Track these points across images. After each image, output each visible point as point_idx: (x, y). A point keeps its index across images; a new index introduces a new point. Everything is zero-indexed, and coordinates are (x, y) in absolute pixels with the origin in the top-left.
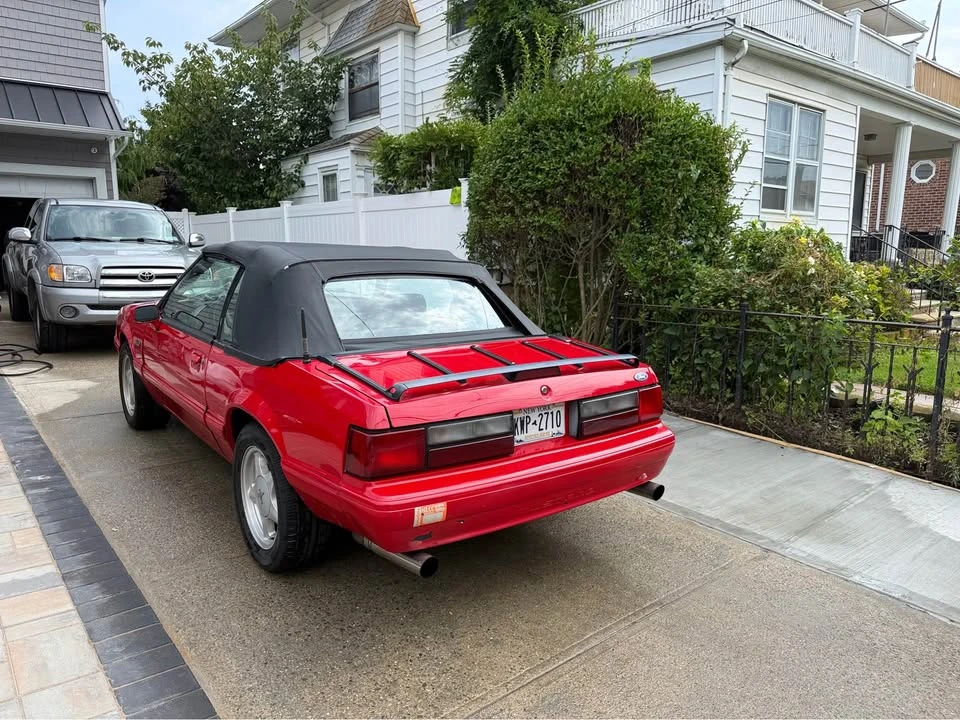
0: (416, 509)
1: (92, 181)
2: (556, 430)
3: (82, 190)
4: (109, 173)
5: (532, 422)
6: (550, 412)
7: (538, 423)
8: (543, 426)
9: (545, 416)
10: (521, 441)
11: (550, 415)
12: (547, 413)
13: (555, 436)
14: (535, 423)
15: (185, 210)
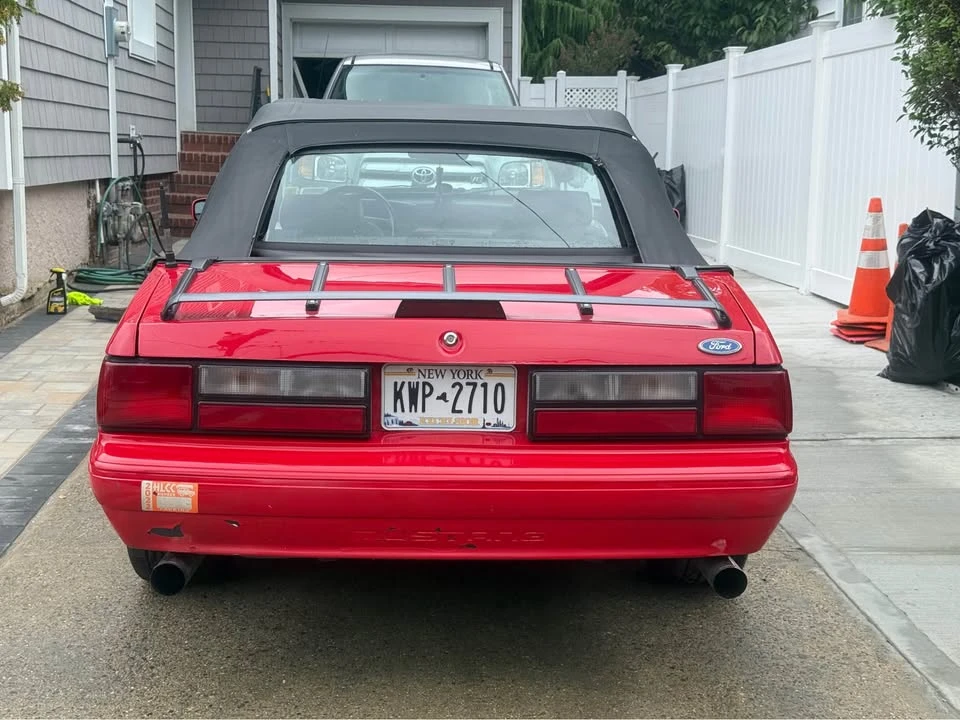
0: (144, 483)
1: (483, 29)
2: (492, 417)
3: (470, 44)
4: (508, 14)
5: (436, 394)
6: (479, 382)
7: (451, 397)
8: (462, 404)
9: (467, 390)
10: (409, 424)
11: (480, 391)
12: (475, 385)
13: (490, 429)
14: (443, 397)
15: (622, 73)
